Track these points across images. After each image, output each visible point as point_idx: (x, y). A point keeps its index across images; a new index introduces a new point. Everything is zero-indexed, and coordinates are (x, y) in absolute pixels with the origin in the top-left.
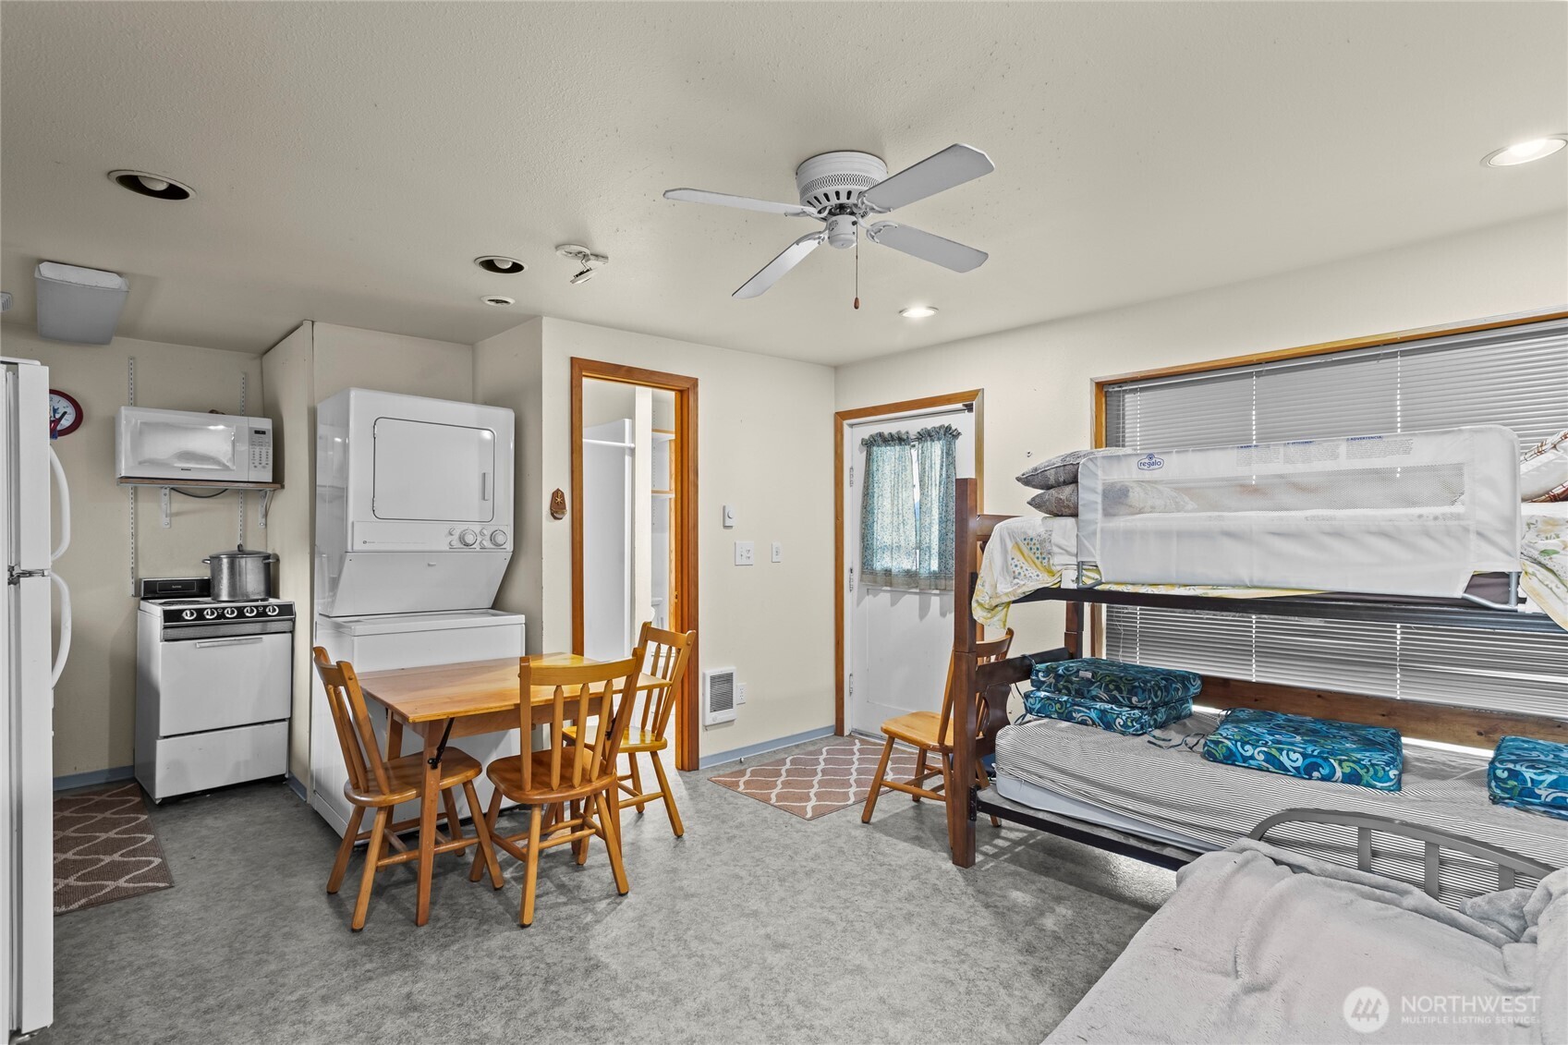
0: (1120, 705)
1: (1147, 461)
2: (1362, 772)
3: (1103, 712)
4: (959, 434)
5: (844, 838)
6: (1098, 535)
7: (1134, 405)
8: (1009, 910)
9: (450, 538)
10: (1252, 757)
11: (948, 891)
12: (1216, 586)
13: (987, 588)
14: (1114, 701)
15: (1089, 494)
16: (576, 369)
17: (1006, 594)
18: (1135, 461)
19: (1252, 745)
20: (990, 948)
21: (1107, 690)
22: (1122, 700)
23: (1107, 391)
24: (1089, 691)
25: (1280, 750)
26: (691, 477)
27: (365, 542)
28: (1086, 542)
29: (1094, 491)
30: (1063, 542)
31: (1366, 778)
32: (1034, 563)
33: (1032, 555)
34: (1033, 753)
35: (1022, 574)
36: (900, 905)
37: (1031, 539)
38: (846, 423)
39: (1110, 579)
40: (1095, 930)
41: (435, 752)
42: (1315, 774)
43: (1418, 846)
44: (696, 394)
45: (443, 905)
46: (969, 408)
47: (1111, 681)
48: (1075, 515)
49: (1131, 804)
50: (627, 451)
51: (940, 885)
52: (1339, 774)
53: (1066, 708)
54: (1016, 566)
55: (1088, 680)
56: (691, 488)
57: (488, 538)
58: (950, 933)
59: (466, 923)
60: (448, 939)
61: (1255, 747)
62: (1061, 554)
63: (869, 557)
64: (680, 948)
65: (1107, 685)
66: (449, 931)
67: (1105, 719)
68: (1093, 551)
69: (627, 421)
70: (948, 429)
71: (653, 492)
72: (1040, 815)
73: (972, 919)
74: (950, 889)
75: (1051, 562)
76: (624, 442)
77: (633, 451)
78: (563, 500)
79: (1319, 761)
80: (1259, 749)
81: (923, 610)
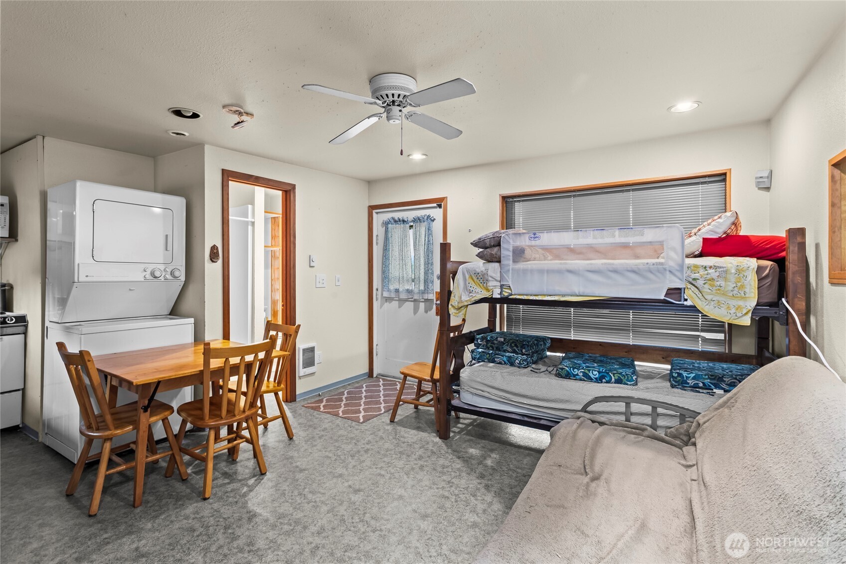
0: (517, 354)
1: (533, 236)
2: (622, 378)
3: (510, 357)
4: (434, 219)
5: (382, 431)
6: (511, 271)
7: (519, 208)
8: (469, 458)
9: (145, 273)
10: (577, 375)
11: (439, 453)
12: (564, 295)
13: (457, 298)
14: (514, 352)
15: (506, 252)
16: (226, 176)
17: (466, 301)
18: (527, 236)
19: (577, 369)
20: (464, 478)
21: (511, 347)
22: (518, 351)
23: (507, 201)
24: (502, 348)
25: (589, 371)
26: (292, 239)
27: (87, 276)
28: (505, 275)
29: (508, 250)
30: (494, 275)
31: (624, 380)
32: (480, 285)
33: (479, 282)
34: (479, 380)
35: (474, 291)
36: (416, 462)
37: (478, 274)
38: (374, 211)
39: (516, 293)
40: (510, 463)
41: (146, 402)
42: (604, 380)
43: (648, 409)
44: (294, 193)
45: (149, 493)
46: (440, 206)
47: (513, 342)
48: (499, 262)
49: (525, 401)
50: (250, 223)
51: (435, 450)
52: (613, 380)
53: (492, 356)
54: (471, 287)
55: (502, 342)
56: (292, 245)
57: (169, 273)
58: (443, 473)
59: (167, 502)
60: (157, 512)
61: (578, 369)
62: (492, 281)
63: (387, 282)
64: (302, 499)
65: (511, 344)
66: (157, 508)
67: (510, 361)
68: (508, 279)
69: (250, 207)
70: (429, 216)
71: (265, 247)
72: (483, 410)
73: (453, 465)
74: (440, 451)
75: (488, 285)
76: (248, 218)
77: (253, 223)
78: (218, 251)
79: (605, 374)
80: (580, 371)
81: (416, 310)
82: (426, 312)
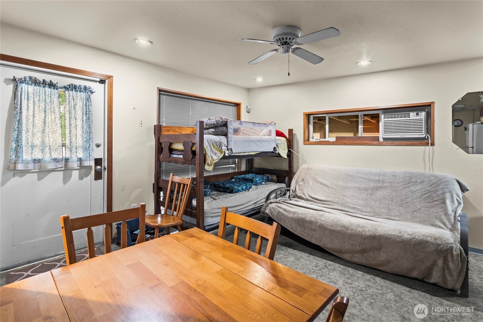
1: (240, 123)
6: (233, 141)
15: (230, 131)
23: (161, 92)
28: (230, 143)
30: (225, 143)
33: (216, 147)
62: (224, 146)
75: (222, 149)
81: (66, 179)
82: (81, 178)
